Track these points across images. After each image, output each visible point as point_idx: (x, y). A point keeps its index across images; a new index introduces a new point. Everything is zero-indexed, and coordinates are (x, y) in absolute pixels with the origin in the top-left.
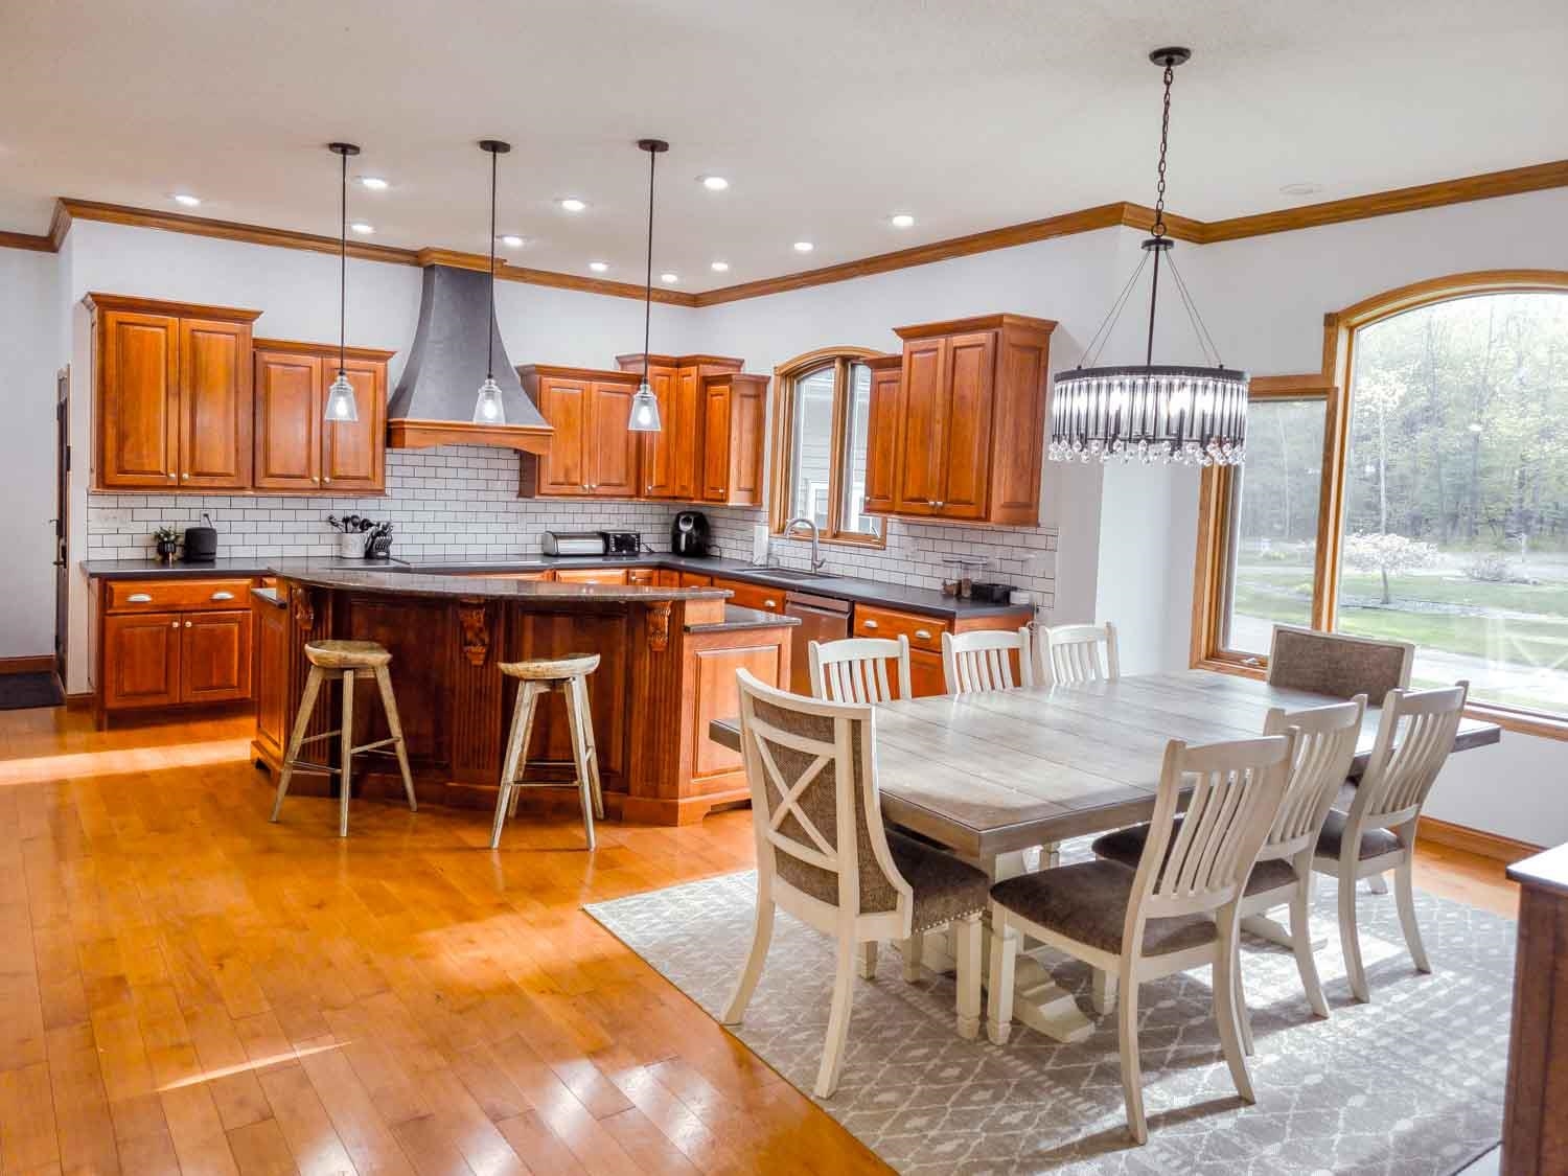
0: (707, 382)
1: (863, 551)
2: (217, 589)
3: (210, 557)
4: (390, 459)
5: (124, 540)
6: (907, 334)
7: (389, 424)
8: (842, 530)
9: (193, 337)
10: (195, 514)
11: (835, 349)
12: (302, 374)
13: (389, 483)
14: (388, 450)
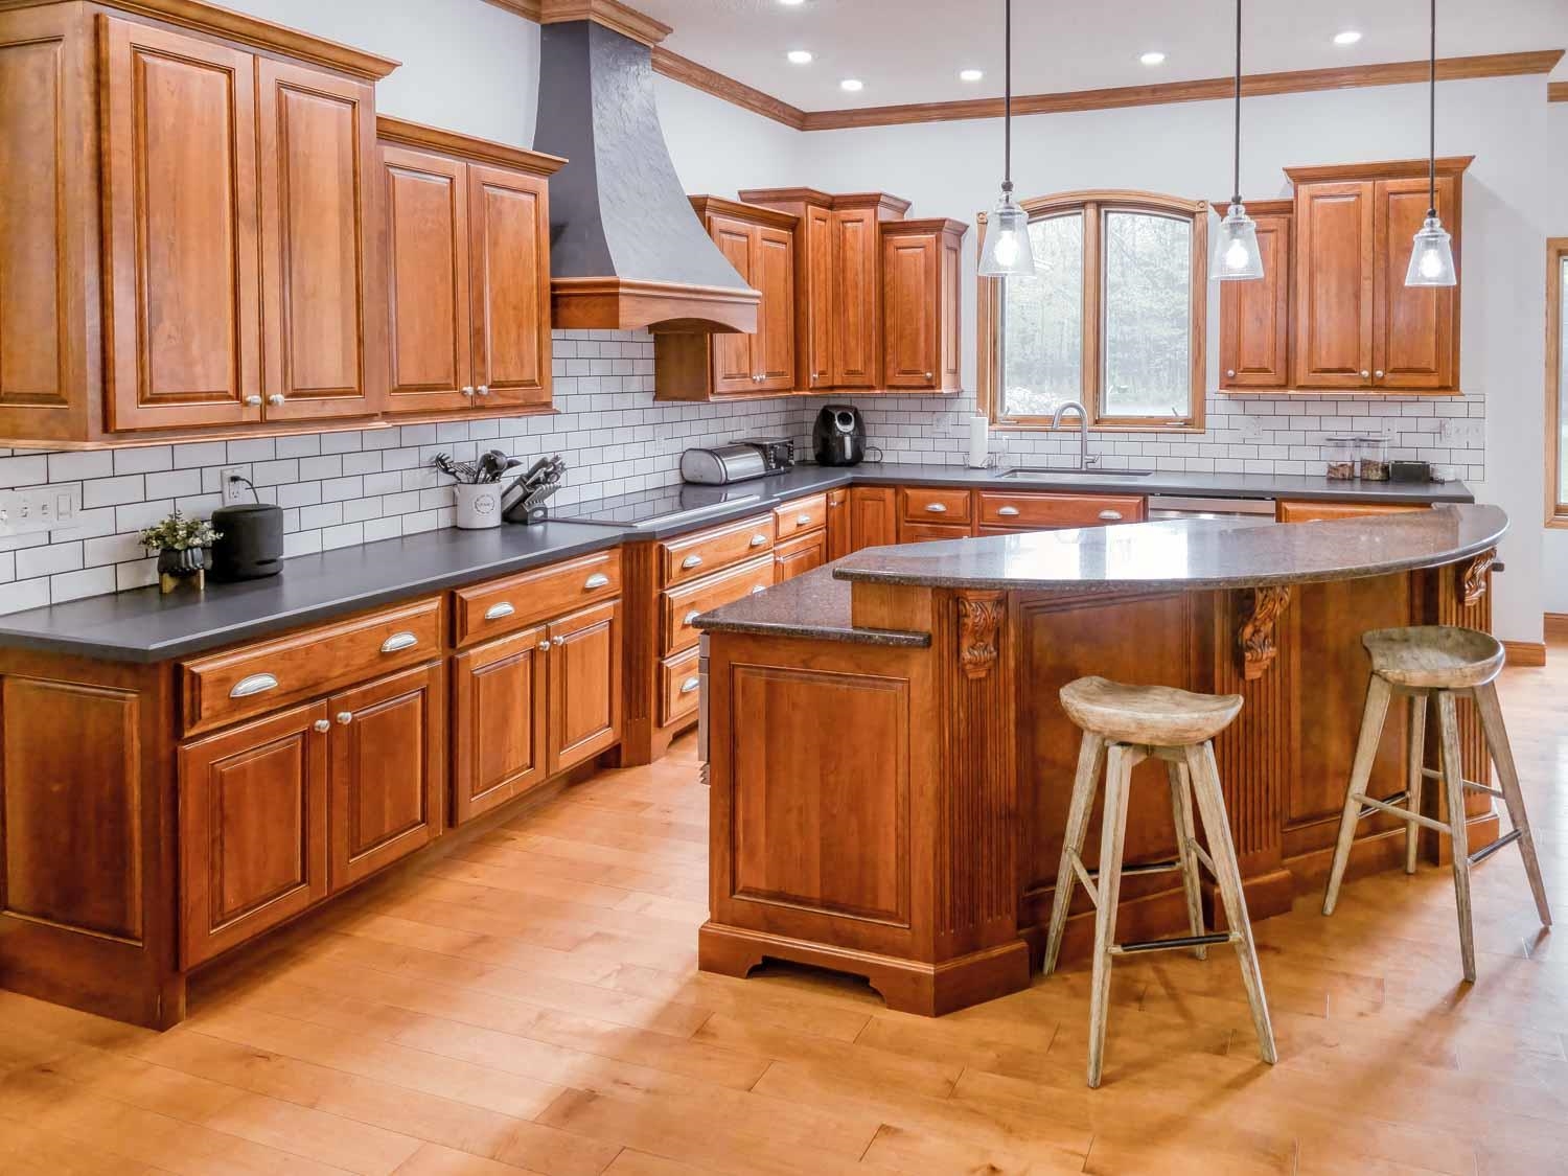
0: (886, 229)
1: (1161, 437)
2: (390, 630)
3: (270, 568)
4: (559, 349)
5: (68, 556)
6: (1299, 176)
7: (554, 287)
8: (1101, 414)
9: (282, 104)
10: (212, 480)
11: (1090, 193)
12: (439, 190)
13: (559, 387)
14: (557, 334)
